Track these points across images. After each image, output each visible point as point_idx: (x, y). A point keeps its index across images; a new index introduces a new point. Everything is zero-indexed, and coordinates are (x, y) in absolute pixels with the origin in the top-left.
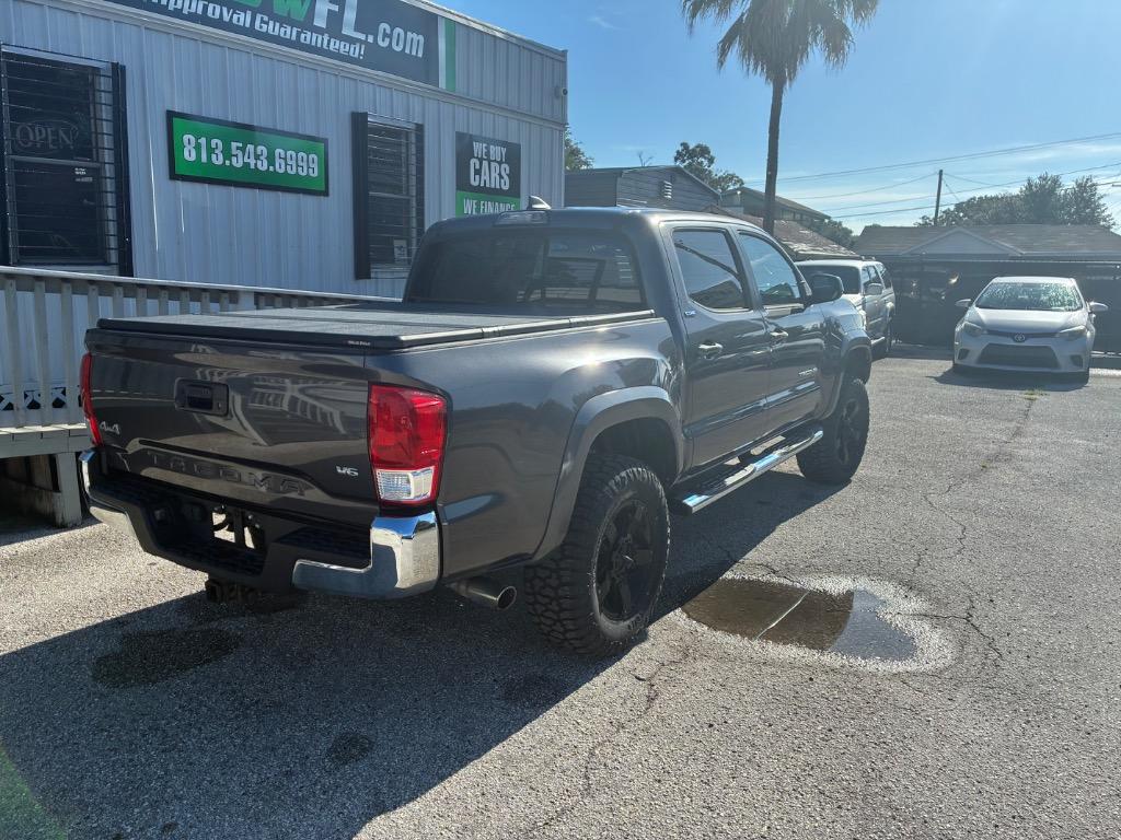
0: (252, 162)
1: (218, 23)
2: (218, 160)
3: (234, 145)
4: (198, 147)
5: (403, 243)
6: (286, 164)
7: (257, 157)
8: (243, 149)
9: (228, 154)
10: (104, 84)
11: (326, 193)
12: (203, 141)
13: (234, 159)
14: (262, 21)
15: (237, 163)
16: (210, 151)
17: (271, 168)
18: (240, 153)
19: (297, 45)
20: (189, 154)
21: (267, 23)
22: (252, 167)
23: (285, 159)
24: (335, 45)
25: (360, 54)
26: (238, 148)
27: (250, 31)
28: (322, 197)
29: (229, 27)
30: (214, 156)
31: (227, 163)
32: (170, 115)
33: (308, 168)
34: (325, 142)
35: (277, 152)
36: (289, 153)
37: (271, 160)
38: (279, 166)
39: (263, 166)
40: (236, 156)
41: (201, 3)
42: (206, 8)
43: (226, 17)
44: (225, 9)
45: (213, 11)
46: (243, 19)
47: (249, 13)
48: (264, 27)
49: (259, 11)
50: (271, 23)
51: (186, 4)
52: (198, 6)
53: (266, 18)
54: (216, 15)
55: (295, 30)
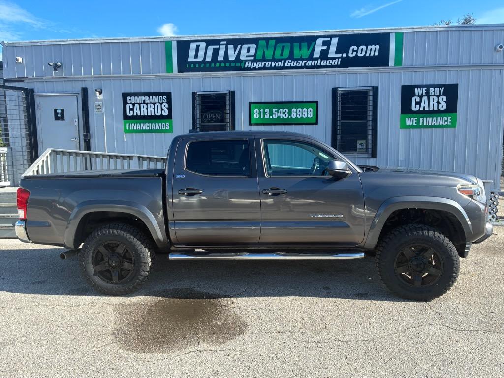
0: (281, 115)
1: (271, 68)
3: (274, 110)
4: (260, 113)
5: (364, 142)
6: (297, 114)
7: (284, 113)
8: (278, 111)
9: (271, 113)
10: (228, 98)
11: (316, 123)
12: (262, 110)
13: (274, 115)
14: (289, 62)
15: (275, 116)
16: (264, 113)
17: (290, 117)
18: (276, 113)
19: (305, 67)
20: (256, 116)
21: (291, 63)
22: (281, 117)
23: (296, 112)
24: (328, 63)
25: (338, 63)
26: (276, 111)
27: (284, 68)
28: (315, 125)
29: (275, 68)
30: (266, 115)
31: (271, 117)
32: (250, 104)
33: (308, 114)
34: (317, 103)
35: (293, 110)
36: (298, 110)
37: (290, 113)
38: (294, 115)
39: (286, 116)
40: (275, 114)
41: (263, 63)
42: (265, 64)
43: (273, 65)
44: (273, 63)
45: (268, 64)
46: (280, 64)
47: (283, 61)
48: (289, 64)
49: (288, 59)
50: (293, 62)
51: (257, 65)
52: (262, 65)
53: (290, 61)
54: (269, 66)
55: (304, 62)
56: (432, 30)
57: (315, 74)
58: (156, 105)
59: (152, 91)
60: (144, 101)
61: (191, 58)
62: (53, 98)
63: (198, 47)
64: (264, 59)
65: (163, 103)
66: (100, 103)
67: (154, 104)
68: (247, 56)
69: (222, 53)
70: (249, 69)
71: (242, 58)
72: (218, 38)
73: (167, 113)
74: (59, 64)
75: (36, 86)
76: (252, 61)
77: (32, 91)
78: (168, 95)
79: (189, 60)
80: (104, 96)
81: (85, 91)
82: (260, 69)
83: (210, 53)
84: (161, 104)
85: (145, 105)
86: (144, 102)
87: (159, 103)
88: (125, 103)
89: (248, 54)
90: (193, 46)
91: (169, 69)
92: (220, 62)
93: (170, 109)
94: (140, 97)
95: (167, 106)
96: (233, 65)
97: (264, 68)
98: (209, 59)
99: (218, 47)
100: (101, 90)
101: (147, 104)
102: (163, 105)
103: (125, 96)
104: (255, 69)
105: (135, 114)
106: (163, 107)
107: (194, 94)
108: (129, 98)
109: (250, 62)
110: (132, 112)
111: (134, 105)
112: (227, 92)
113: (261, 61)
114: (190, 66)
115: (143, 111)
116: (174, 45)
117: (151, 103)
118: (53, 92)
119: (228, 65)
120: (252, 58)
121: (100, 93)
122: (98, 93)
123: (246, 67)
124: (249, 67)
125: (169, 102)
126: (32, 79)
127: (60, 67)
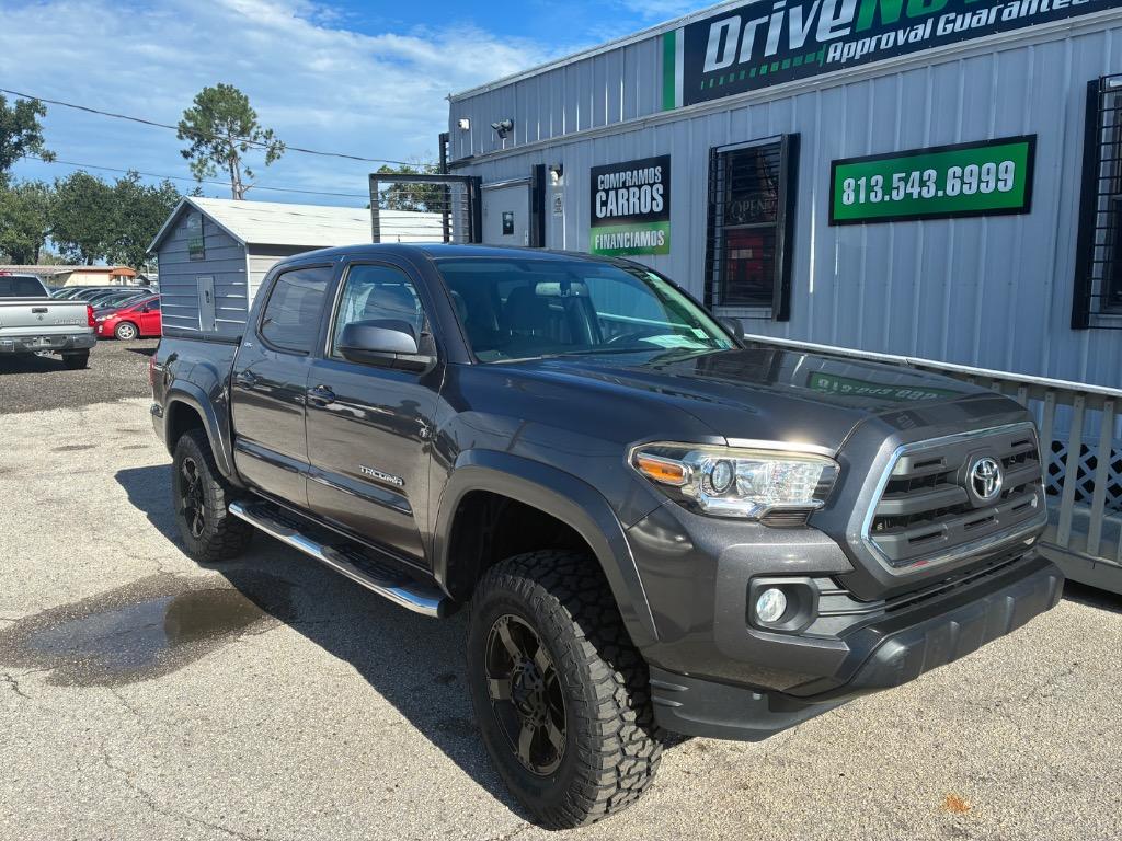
0: (915, 192)
1: (896, 50)
2: (876, 197)
3: (896, 177)
4: (857, 190)
6: (963, 183)
7: (923, 184)
8: (906, 180)
9: (888, 188)
11: (1026, 209)
12: (863, 181)
13: (894, 193)
15: (897, 196)
16: (870, 189)
17: (940, 193)
18: (902, 184)
20: (848, 198)
21: (954, 21)
22: (915, 196)
23: (962, 178)
26: (900, 179)
27: (934, 41)
28: (1019, 216)
29: (908, 47)
30: (872, 194)
31: (887, 198)
32: (835, 164)
33: (998, 180)
34: (1032, 140)
35: (951, 171)
36: (968, 169)
37: (941, 183)
38: (954, 186)
39: (929, 192)
40: (898, 188)
41: (874, 39)
42: (879, 41)
43: (901, 41)
44: (901, 32)
45: (887, 40)
46: (922, 32)
47: (930, 22)
48: (950, 27)
49: (946, 11)
50: (960, 18)
51: (859, 48)
52: (869, 44)
53: (952, 16)
54: (891, 44)
55: (994, 11)
57: (1029, 43)
58: (643, 189)
59: (638, 158)
60: (624, 183)
61: (710, 66)
62: (499, 192)
63: (725, 30)
64: (878, 28)
65: (655, 183)
66: (560, 195)
67: (640, 187)
68: (834, 29)
69: (774, 33)
70: (837, 65)
71: (822, 36)
73: (660, 208)
74: (507, 123)
75: (483, 171)
76: (845, 39)
77: (479, 180)
78: (664, 162)
79: (707, 69)
80: (565, 182)
81: (540, 172)
82: (866, 58)
83: (749, 40)
84: (651, 185)
85: (624, 191)
86: (624, 187)
87: (649, 184)
88: (594, 190)
89: (838, 22)
90: (715, 29)
92: (772, 58)
93: (666, 196)
94: (617, 175)
95: (661, 191)
96: (798, 61)
97: (879, 54)
98: (745, 58)
99: (765, 19)
100: (562, 166)
101: (628, 188)
102: (655, 187)
103: (596, 172)
104: (851, 62)
105: (609, 214)
106: (656, 196)
107: (713, 151)
108: (601, 178)
109: (840, 44)
110: (604, 208)
111: (607, 192)
112: (778, 139)
113: (868, 34)
114: (707, 83)
115: (620, 204)
116: (680, 37)
117: (634, 186)
118: (502, 179)
119: (786, 64)
120: (847, 31)
121: (560, 173)
122: (554, 175)
123: (829, 60)
124: (837, 58)
125: (666, 181)
126: (479, 158)
127: (510, 129)
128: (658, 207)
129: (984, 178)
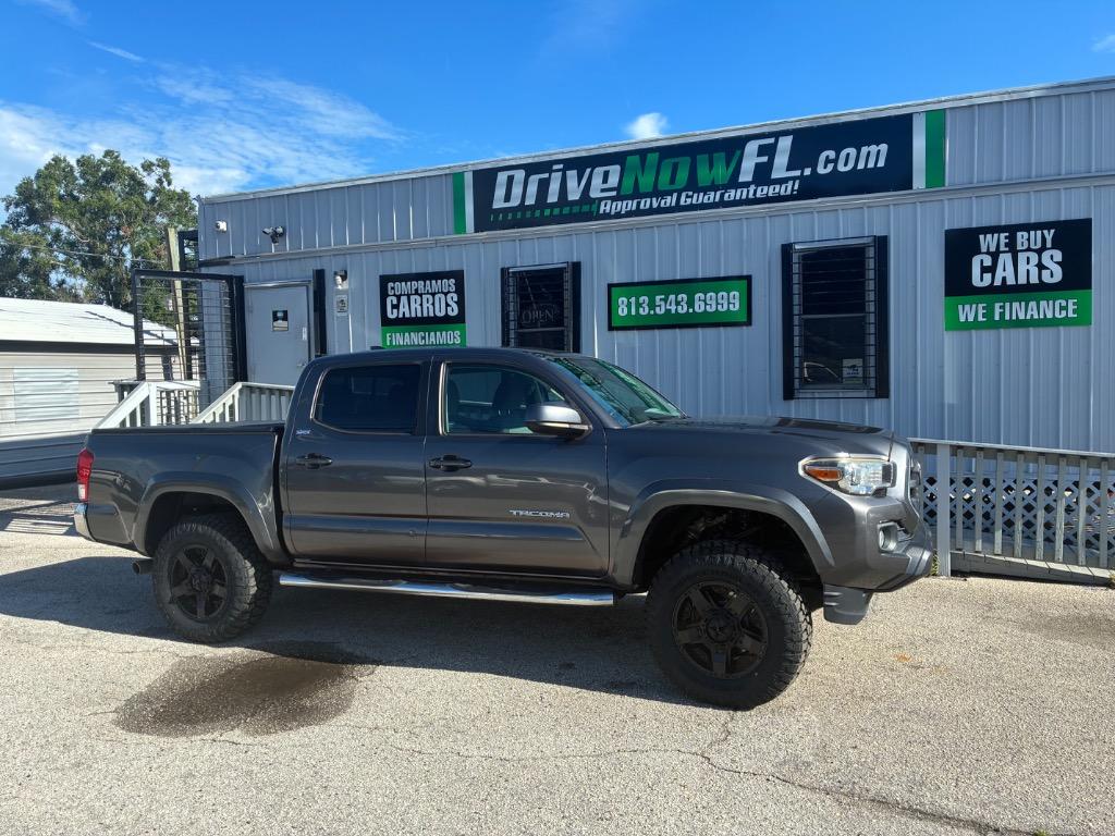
0: (673, 308)
1: (651, 211)
2: (644, 311)
3: (658, 298)
4: (629, 306)
5: (858, 362)
6: (706, 304)
7: (678, 303)
8: (665, 300)
9: (652, 305)
10: (568, 277)
11: (749, 323)
12: (633, 300)
13: (658, 309)
14: (687, 197)
15: (660, 311)
16: (639, 305)
17: (691, 310)
18: (663, 303)
19: (723, 204)
20: (622, 311)
21: (692, 197)
22: (673, 312)
23: (705, 301)
24: (771, 191)
25: (793, 190)
26: (661, 300)
27: (678, 208)
28: (745, 328)
29: (660, 210)
30: (641, 309)
31: (652, 312)
32: (610, 286)
33: (729, 303)
34: (749, 278)
35: (697, 296)
36: (709, 295)
37: (691, 304)
38: (699, 307)
39: (683, 309)
40: (660, 306)
41: (635, 201)
42: (639, 204)
43: (655, 205)
44: (654, 199)
45: (645, 204)
46: (670, 201)
47: (675, 195)
48: (689, 200)
49: (685, 189)
50: (695, 195)
51: (623, 206)
52: (632, 205)
53: (690, 193)
54: (648, 206)
55: (718, 193)
56: (1015, 97)
57: (742, 217)
58: (437, 297)
59: (430, 270)
60: (416, 290)
61: (498, 203)
62: (268, 291)
63: (511, 179)
64: (637, 194)
65: (449, 292)
66: (344, 297)
67: (433, 294)
68: (603, 190)
69: (554, 187)
70: (607, 216)
71: (594, 194)
72: (547, 159)
73: (456, 312)
74: (280, 230)
75: (247, 271)
76: (613, 199)
77: (241, 279)
78: (458, 276)
79: (496, 206)
80: (350, 284)
81: (320, 275)
82: (629, 214)
83: (533, 189)
84: (446, 294)
85: (418, 297)
86: (416, 293)
87: (442, 293)
88: (384, 295)
89: (605, 186)
90: (502, 177)
91: (460, 226)
92: (552, 206)
93: (461, 303)
94: (409, 283)
95: (456, 299)
96: (576, 209)
97: (638, 212)
98: (530, 201)
99: (546, 175)
100: (346, 272)
101: (421, 295)
102: (449, 296)
103: (385, 280)
104: (618, 215)
105: (401, 316)
106: (450, 302)
107: (504, 271)
108: (390, 285)
109: (609, 202)
110: (395, 311)
111: (399, 297)
112: (565, 265)
113: (632, 197)
114: (496, 217)
115: (412, 308)
116: (469, 179)
117: (428, 293)
118: (272, 280)
119: (566, 210)
120: (614, 193)
121: (344, 278)
122: (339, 279)
123: (601, 211)
124: (608, 211)
125: (460, 290)
126: (241, 259)
127: (282, 235)
128: (454, 311)
129: (720, 301)
